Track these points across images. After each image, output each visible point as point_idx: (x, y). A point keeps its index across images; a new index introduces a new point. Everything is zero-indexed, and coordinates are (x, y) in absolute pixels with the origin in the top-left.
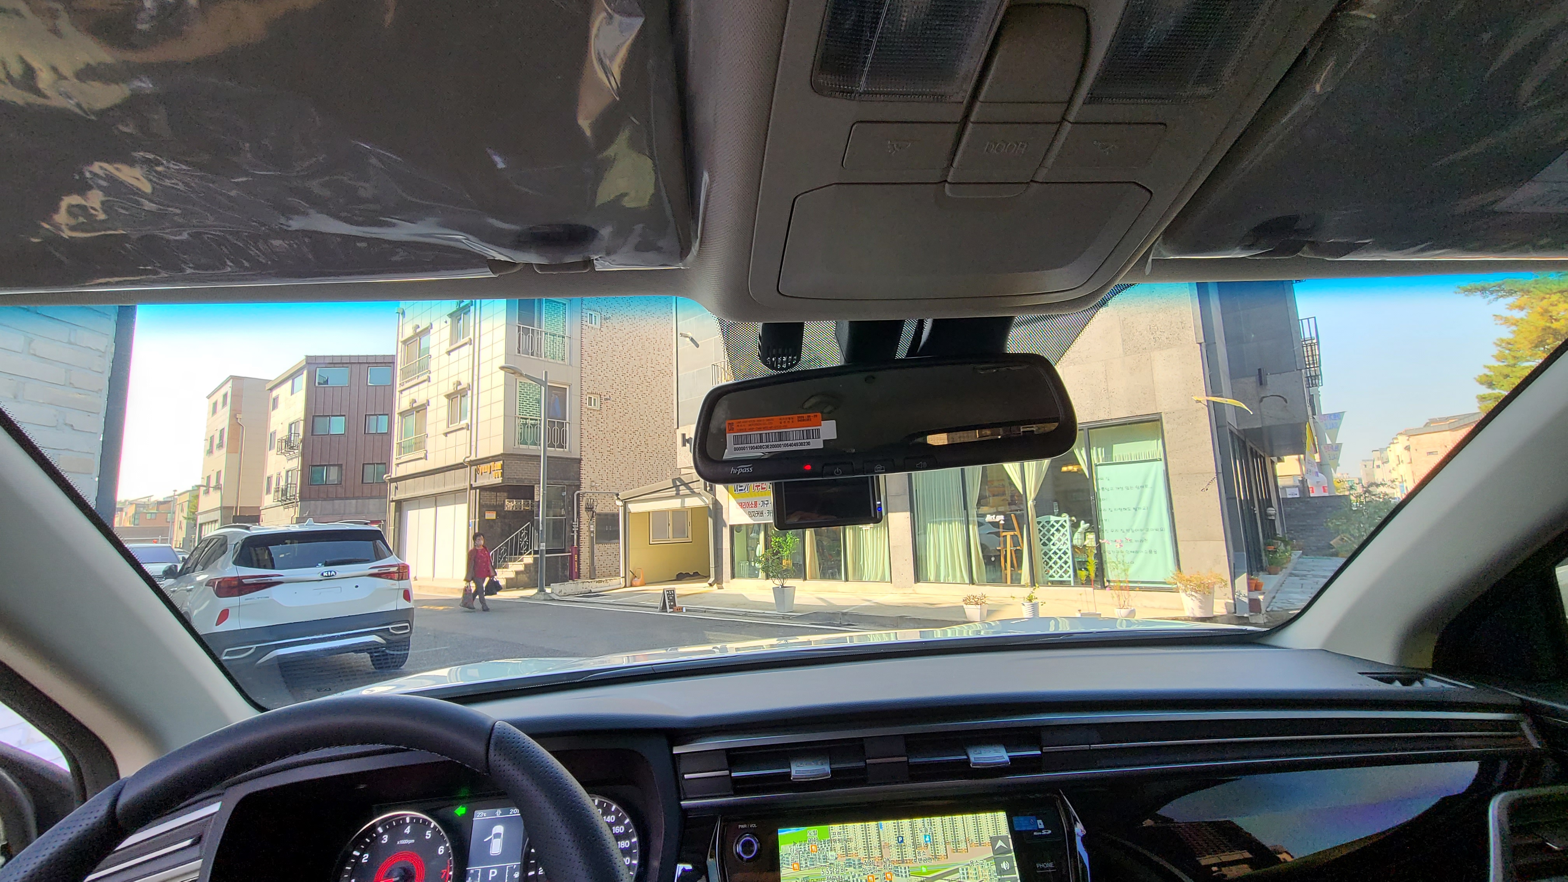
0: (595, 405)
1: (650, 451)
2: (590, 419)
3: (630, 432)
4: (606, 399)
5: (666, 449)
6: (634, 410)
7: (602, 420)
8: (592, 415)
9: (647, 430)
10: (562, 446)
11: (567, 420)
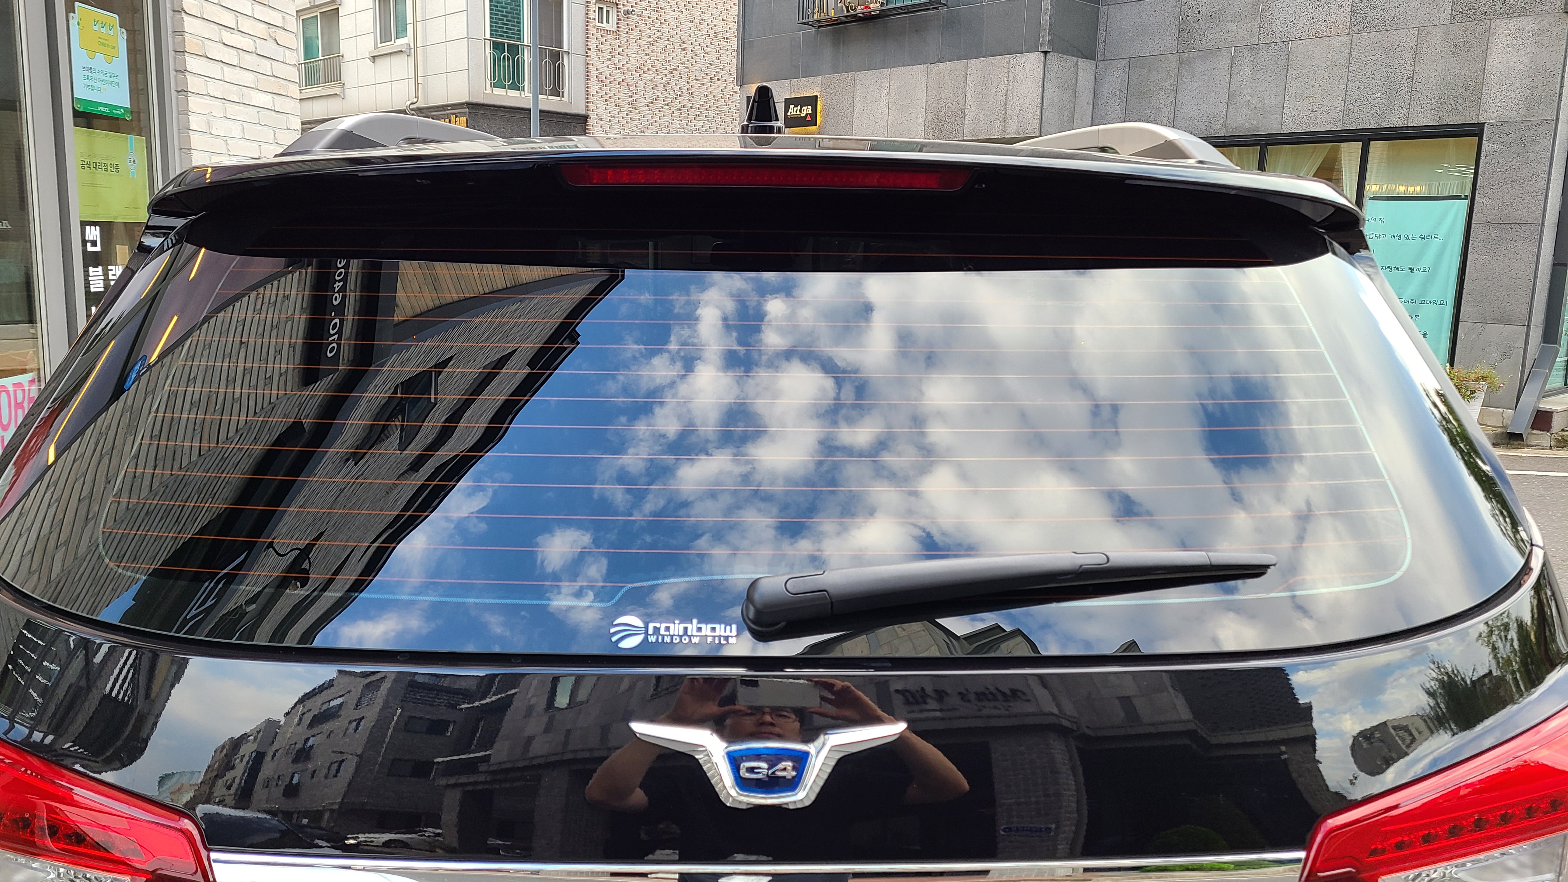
0: (608, 22)
1: (696, 105)
2: (602, 47)
3: (664, 71)
4: (627, 13)
5: (721, 103)
6: (673, 33)
7: (620, 50)
8: (603, 40)
9: (693, 69)
10: (556, 92)
11: (565, 48)
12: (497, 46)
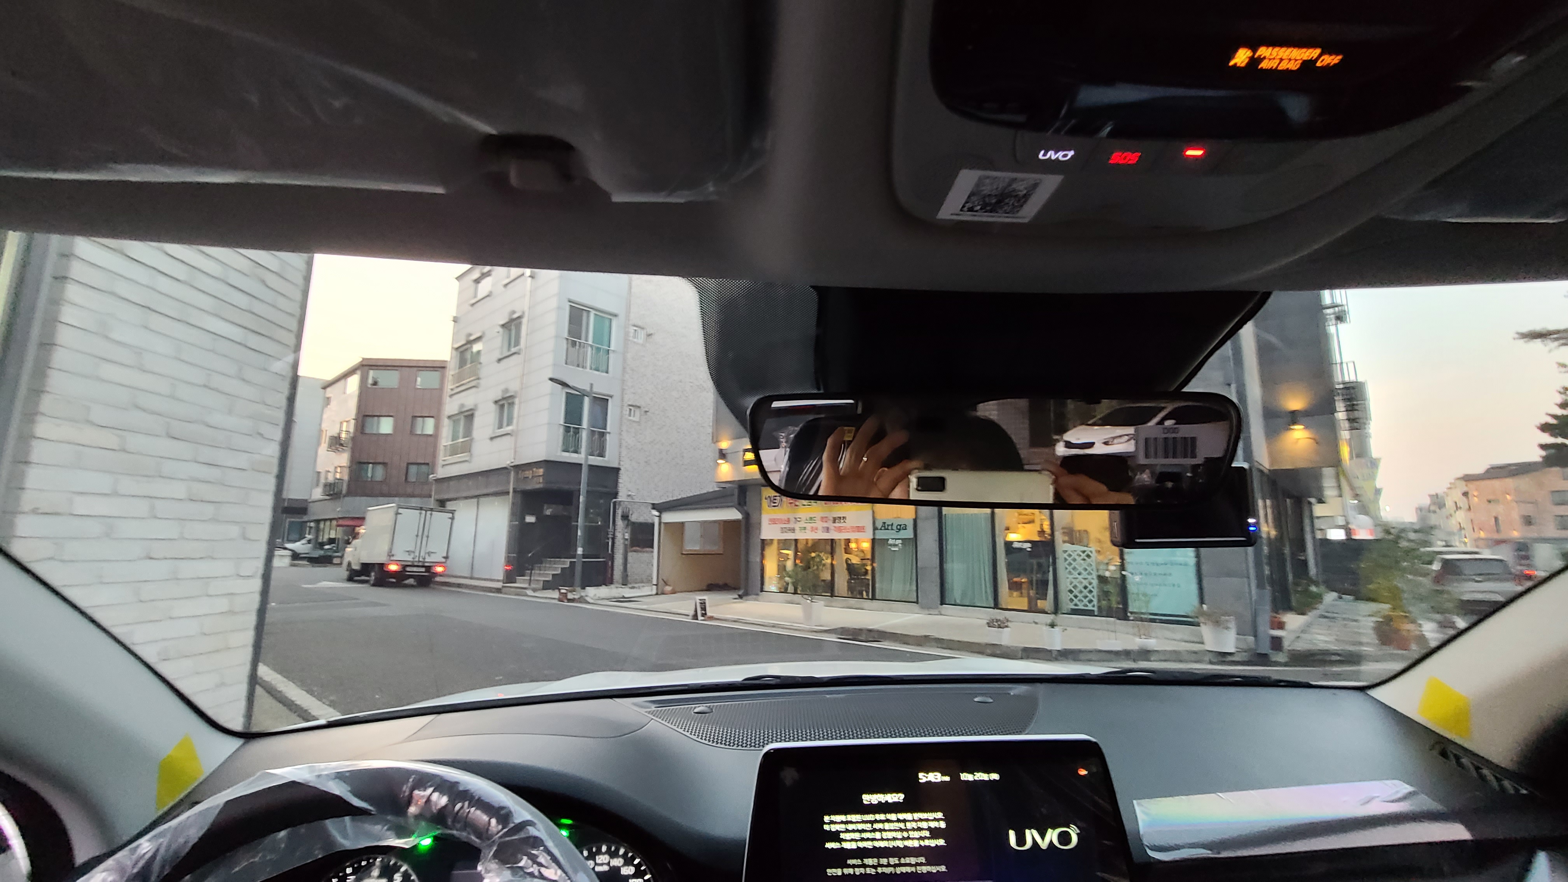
0: (634, 416)
1: (685, 463)
2: (630, 430)
3: (667, 444)
4: (646, 412)
5: (701, 462)
6: (672, 423)
7: (641, 432)
8: (631, 426)
9: (683, 443)
10: (601, 455)
11: (608, 430)
12: (567, 429)
